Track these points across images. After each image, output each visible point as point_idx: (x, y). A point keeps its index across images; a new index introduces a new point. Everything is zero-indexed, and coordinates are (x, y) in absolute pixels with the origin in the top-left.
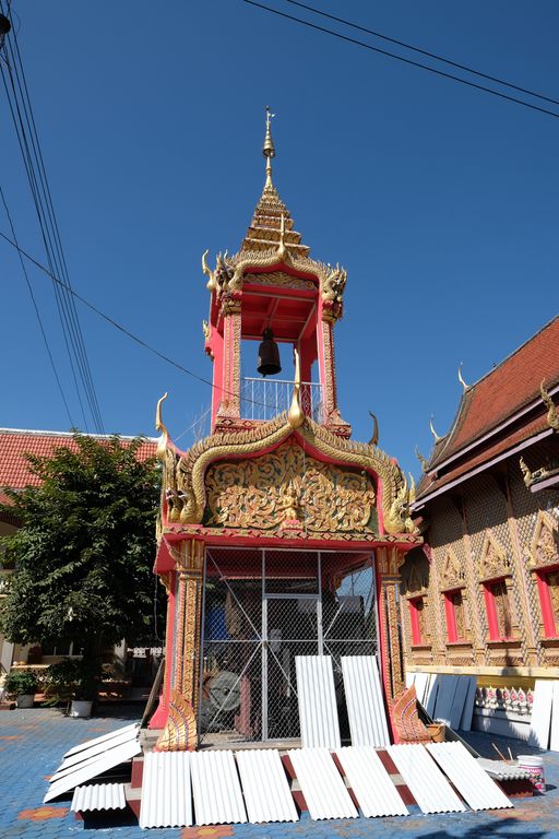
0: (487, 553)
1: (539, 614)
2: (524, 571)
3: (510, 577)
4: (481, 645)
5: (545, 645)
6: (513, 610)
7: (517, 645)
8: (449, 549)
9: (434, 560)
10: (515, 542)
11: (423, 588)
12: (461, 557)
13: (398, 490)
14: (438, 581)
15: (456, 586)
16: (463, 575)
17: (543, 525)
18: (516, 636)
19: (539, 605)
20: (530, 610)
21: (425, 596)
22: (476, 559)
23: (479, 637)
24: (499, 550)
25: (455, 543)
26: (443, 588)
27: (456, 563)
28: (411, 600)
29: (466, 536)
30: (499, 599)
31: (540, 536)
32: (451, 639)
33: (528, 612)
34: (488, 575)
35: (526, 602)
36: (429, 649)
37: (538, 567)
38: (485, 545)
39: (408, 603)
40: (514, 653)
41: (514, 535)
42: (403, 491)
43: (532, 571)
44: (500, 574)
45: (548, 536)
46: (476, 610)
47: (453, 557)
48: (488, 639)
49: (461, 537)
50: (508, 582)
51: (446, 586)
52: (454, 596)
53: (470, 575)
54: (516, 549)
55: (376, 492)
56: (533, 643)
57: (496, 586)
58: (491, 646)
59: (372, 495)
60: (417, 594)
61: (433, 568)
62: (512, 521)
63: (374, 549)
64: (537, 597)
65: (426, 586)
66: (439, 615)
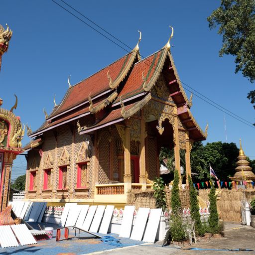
0: (63, 156)
1: (76, 180)
2: (74, 163)
3: (69, 165)
4: (55, 191)
5: (76, 191)
6: (68, 178)
7: (67, 191)
8: (49, 153)
9: (43, 156)
10: (73, 152)
11: (37, 168)
12: (53, 156)
13: (18, 130)
14: (43, 165)
15: (50, 167)
16: (53, 163)
17: (83, 147)
18: (67, 187)
19: (77, 176)
20: (73, 178)
21: (37, 171)
22: (59, 157)
23: (54, 187)
24: (67, 155)
25: (52, 150)
26: (45, 168)
27: (51, 159)
28: (32, 172)
29: (56, 148)
30: (64, 173)
31: (81, 151)
32: (44, 188)
33: (73, 179)
34: (62, 164)
35: (73, 175)
36: (35, 192)
37: (79, 162)
38: (63, 152)
39: (30, 173)
40: (66, 194)
41: (73, 150)
42: (20, 131)
43: (77, 164)
44: (66, 164)
45: (84, 151)
46: (55, 177)
47: (50, 156)
48: (58, 189)
49: (54, 148)
50: (68, 167)
51: (46, 167)
52: (48, 171)
53: (55, 164)
54: (73, 155)
55: (8, 130)
56: (72, 190)
57: (64, 169)
58: (58, 191)
59: (6, 131)
60: (34, 170)
61: (42, 160)
62: (73, 144)
63: (4, 153)
64: (77, 173)
65: (38, 167)
66: (41, 179)
